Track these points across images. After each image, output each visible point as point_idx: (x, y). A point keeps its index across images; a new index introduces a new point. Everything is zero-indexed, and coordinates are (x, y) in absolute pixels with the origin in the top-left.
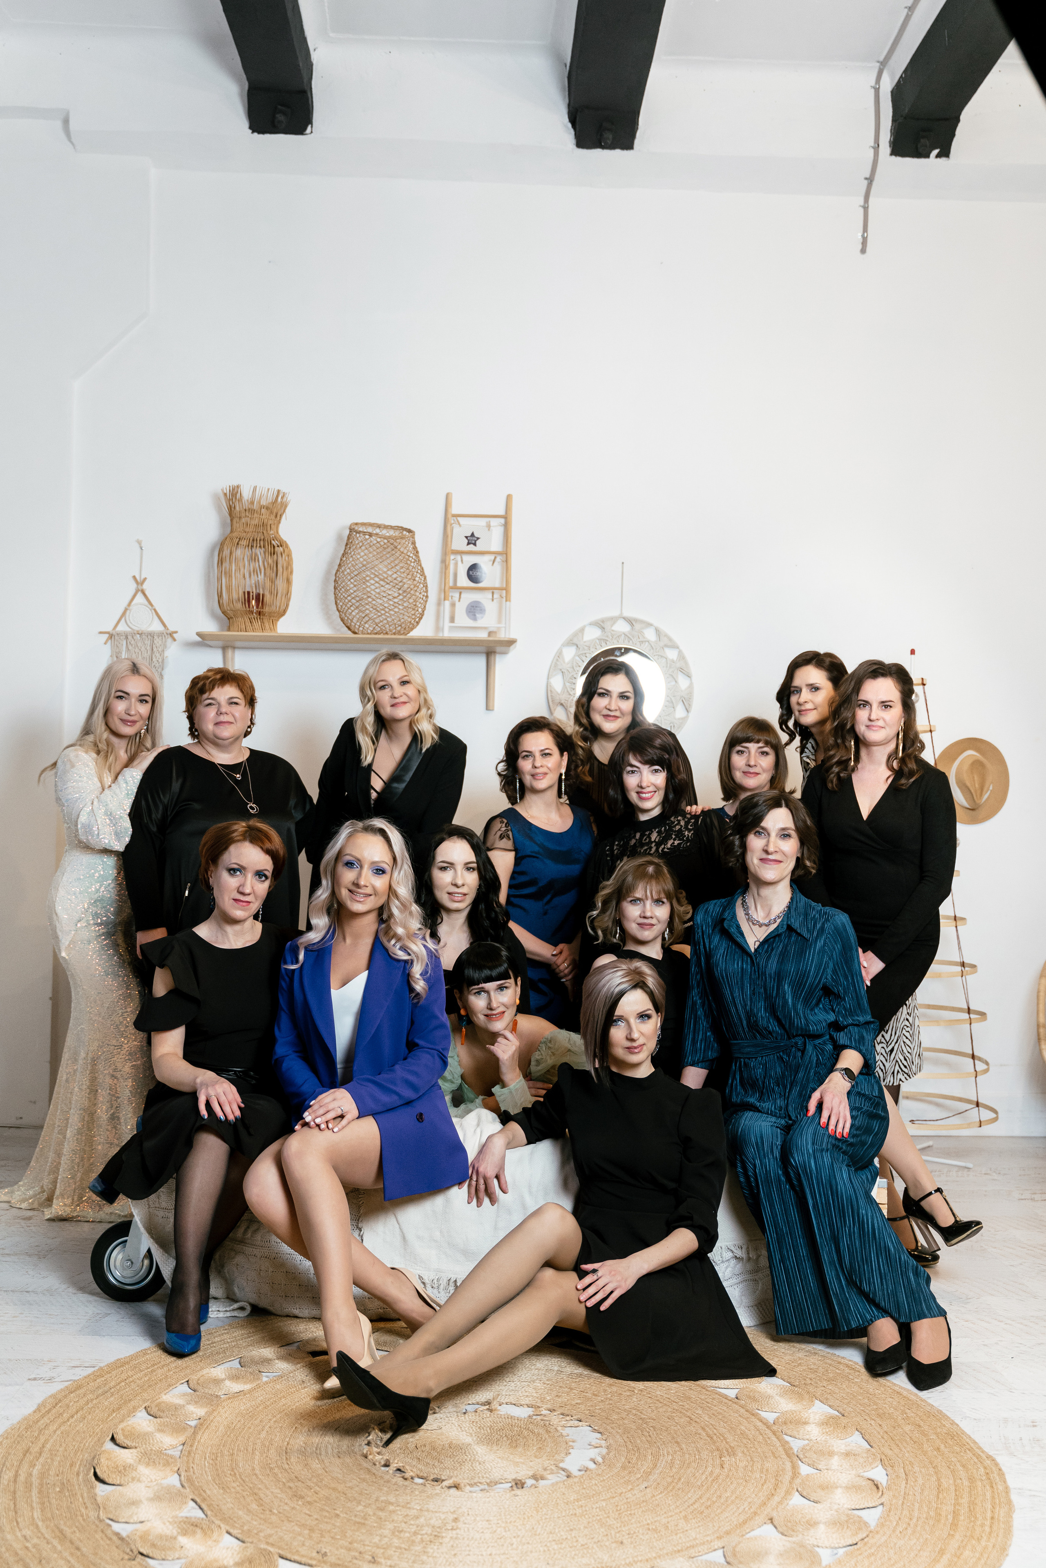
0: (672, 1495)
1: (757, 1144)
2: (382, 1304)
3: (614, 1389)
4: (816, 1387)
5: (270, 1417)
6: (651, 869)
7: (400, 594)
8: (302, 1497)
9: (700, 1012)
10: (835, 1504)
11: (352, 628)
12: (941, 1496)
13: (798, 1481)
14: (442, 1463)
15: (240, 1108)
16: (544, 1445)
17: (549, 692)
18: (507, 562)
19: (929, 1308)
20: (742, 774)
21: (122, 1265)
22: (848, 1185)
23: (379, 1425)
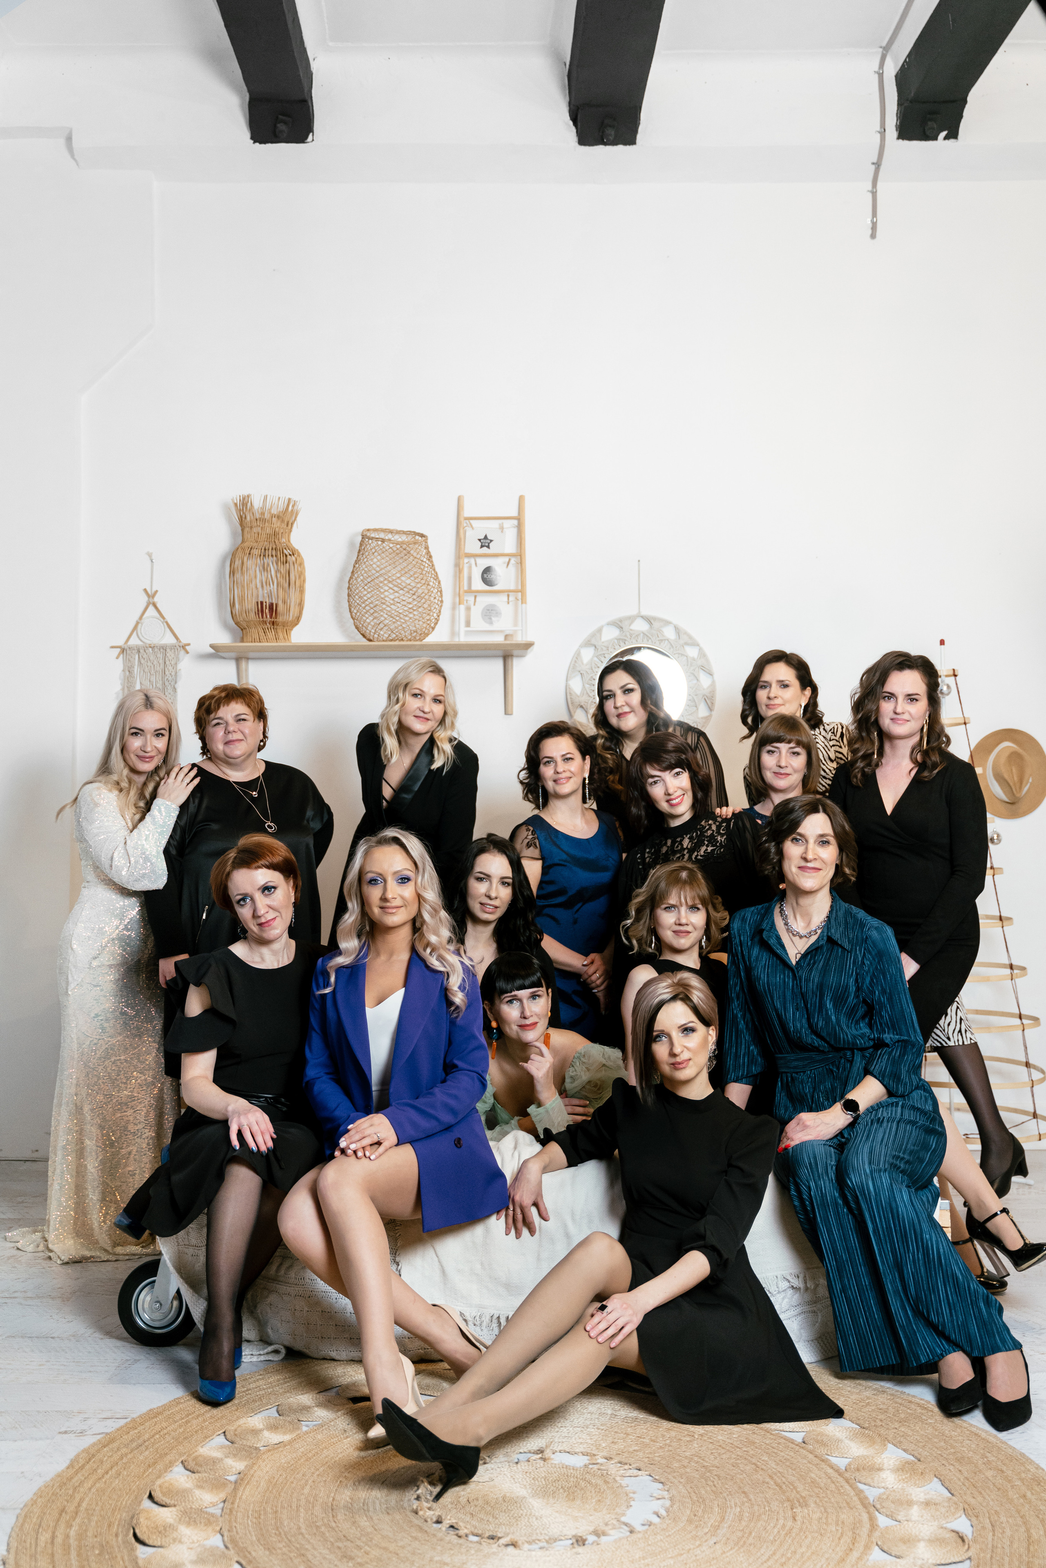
0: (744, 1552)
1: (810, 1164)
2: (422, 1344)
3: (673, 1434)
4: (888, 1429)
5: (313, 1470)
6: (684, 875)
7: (414, 600)
8: (351, 1558)
9: (742, 1025)
10: (919, 1559)
11: (367, 635)
12: (1032, 1548)
13: (877, 1534)
14: (497, 1518)
15: (272, 1138)
16: (603, 1497)
17: (568, 694)
18: (521, 563)
19: (1003, 1341)
20: (773, 774)
21: (150, 1307)
22: (910, 1208)
23: (428, 1477)
